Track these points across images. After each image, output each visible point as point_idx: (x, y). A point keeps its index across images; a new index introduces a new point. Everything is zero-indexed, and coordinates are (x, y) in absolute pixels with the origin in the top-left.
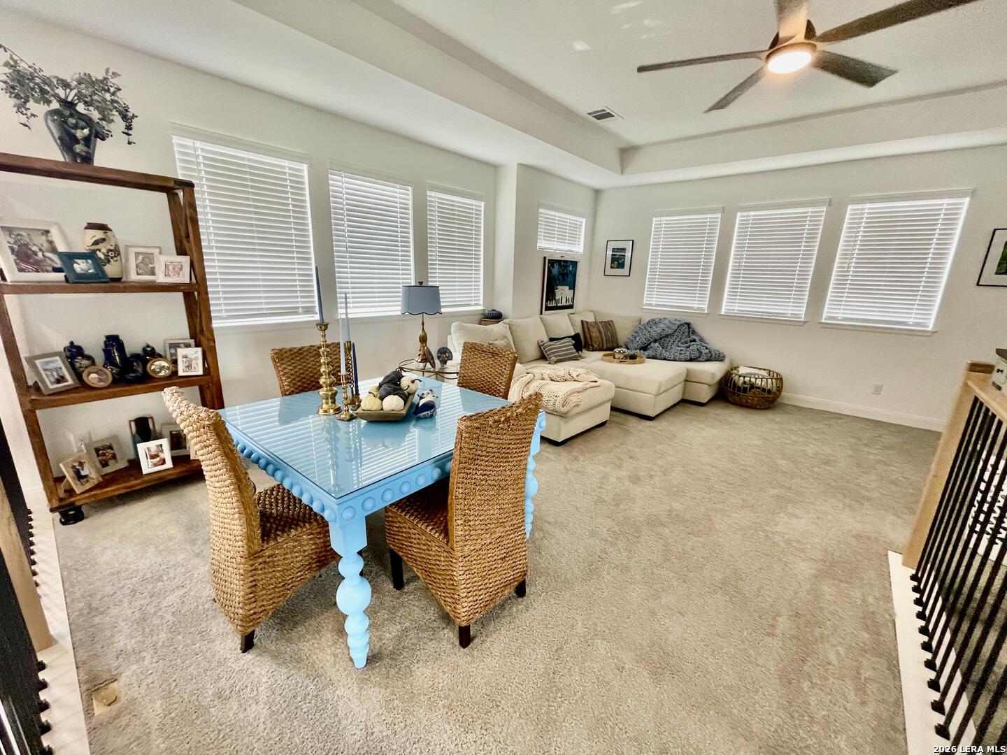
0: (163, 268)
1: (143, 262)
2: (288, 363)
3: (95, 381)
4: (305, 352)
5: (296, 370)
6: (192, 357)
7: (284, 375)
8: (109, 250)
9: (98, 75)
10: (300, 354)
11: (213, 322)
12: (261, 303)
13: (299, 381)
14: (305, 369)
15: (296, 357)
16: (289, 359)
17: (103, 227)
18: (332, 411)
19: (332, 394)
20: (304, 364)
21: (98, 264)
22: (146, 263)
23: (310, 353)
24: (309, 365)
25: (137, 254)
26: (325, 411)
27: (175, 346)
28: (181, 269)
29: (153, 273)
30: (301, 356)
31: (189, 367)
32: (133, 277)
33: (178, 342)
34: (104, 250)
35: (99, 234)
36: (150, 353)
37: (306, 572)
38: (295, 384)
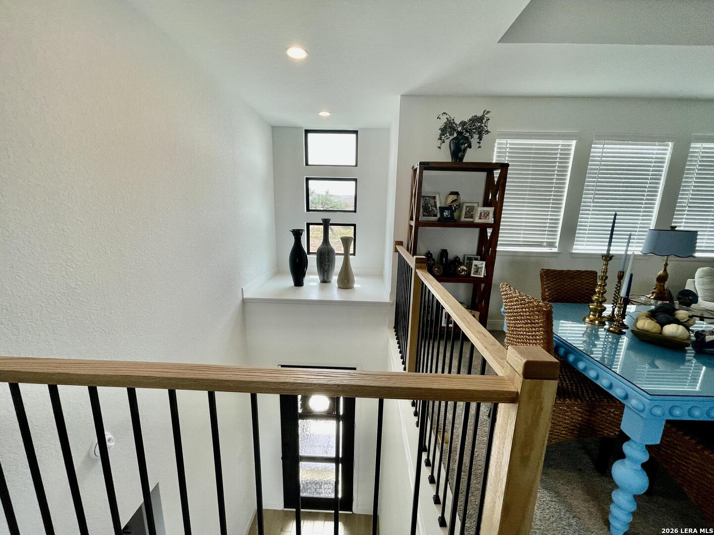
0: (479, 215)
1: (468, 211)
2: (552, 280)
3: (436, 272)
4: (564, 274)
5: (556, 286)
6: (480, 266)
7: (547, 288)
8: (457, 205)
9: (480, 115)
10: (560, 275)
11: (498, 247)
12: (520, 237)
13: (556, 294)
14: (562, 286)
15: (558, 276)
16: (552, 277)
17: (457, 193)
18: (597, 322)
19: (600, 310)
20: (562, 283)
21: (452, 212)
22: (470, 213)
23: (568, 275)
24: (565, 284)
25: (467, 207)
26: (591, 321)
27: (470, 259)
28: (488, 215)
29: (472, 217)
30: (561, 277)
31: (476, 272)
32: (463, 219)
33: (471, 256)
34: (455, 205)
35: (454, 197)
36: (457, 261)
37: (569, 434)
38: (553, 296)
